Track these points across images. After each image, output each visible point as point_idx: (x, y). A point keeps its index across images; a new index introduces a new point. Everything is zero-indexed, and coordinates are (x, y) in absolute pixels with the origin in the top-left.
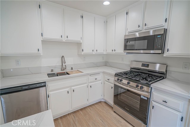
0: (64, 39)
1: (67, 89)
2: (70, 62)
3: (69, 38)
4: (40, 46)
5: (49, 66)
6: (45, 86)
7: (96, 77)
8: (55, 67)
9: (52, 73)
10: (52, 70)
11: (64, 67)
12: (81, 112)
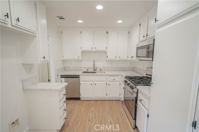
0: (94, 50)
1: (92, 82)
2: (99, 65)
3: (97, 49)
4: (80, 54)
5: (86, 67)
6: (79, 77)
7: (114, 78)
8: (90, 68)
9: (87, 71)
10: (88, 70)
11: (95, 68)
12: (100, 101)
